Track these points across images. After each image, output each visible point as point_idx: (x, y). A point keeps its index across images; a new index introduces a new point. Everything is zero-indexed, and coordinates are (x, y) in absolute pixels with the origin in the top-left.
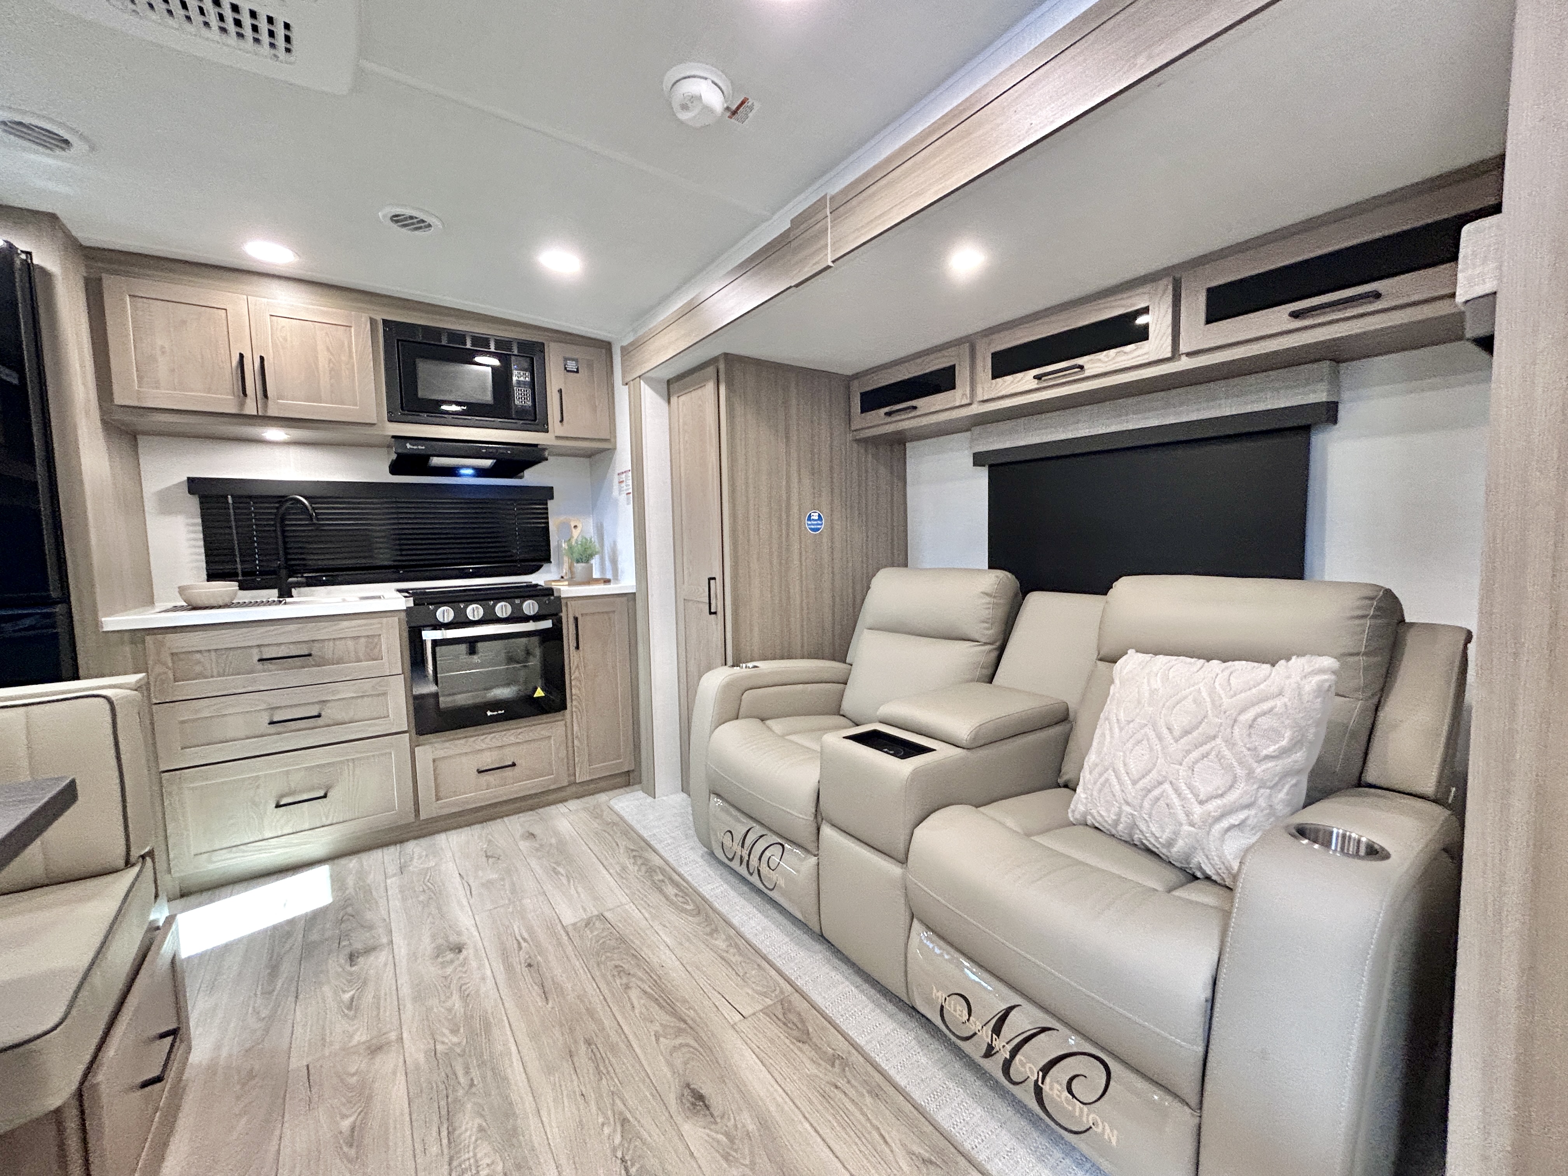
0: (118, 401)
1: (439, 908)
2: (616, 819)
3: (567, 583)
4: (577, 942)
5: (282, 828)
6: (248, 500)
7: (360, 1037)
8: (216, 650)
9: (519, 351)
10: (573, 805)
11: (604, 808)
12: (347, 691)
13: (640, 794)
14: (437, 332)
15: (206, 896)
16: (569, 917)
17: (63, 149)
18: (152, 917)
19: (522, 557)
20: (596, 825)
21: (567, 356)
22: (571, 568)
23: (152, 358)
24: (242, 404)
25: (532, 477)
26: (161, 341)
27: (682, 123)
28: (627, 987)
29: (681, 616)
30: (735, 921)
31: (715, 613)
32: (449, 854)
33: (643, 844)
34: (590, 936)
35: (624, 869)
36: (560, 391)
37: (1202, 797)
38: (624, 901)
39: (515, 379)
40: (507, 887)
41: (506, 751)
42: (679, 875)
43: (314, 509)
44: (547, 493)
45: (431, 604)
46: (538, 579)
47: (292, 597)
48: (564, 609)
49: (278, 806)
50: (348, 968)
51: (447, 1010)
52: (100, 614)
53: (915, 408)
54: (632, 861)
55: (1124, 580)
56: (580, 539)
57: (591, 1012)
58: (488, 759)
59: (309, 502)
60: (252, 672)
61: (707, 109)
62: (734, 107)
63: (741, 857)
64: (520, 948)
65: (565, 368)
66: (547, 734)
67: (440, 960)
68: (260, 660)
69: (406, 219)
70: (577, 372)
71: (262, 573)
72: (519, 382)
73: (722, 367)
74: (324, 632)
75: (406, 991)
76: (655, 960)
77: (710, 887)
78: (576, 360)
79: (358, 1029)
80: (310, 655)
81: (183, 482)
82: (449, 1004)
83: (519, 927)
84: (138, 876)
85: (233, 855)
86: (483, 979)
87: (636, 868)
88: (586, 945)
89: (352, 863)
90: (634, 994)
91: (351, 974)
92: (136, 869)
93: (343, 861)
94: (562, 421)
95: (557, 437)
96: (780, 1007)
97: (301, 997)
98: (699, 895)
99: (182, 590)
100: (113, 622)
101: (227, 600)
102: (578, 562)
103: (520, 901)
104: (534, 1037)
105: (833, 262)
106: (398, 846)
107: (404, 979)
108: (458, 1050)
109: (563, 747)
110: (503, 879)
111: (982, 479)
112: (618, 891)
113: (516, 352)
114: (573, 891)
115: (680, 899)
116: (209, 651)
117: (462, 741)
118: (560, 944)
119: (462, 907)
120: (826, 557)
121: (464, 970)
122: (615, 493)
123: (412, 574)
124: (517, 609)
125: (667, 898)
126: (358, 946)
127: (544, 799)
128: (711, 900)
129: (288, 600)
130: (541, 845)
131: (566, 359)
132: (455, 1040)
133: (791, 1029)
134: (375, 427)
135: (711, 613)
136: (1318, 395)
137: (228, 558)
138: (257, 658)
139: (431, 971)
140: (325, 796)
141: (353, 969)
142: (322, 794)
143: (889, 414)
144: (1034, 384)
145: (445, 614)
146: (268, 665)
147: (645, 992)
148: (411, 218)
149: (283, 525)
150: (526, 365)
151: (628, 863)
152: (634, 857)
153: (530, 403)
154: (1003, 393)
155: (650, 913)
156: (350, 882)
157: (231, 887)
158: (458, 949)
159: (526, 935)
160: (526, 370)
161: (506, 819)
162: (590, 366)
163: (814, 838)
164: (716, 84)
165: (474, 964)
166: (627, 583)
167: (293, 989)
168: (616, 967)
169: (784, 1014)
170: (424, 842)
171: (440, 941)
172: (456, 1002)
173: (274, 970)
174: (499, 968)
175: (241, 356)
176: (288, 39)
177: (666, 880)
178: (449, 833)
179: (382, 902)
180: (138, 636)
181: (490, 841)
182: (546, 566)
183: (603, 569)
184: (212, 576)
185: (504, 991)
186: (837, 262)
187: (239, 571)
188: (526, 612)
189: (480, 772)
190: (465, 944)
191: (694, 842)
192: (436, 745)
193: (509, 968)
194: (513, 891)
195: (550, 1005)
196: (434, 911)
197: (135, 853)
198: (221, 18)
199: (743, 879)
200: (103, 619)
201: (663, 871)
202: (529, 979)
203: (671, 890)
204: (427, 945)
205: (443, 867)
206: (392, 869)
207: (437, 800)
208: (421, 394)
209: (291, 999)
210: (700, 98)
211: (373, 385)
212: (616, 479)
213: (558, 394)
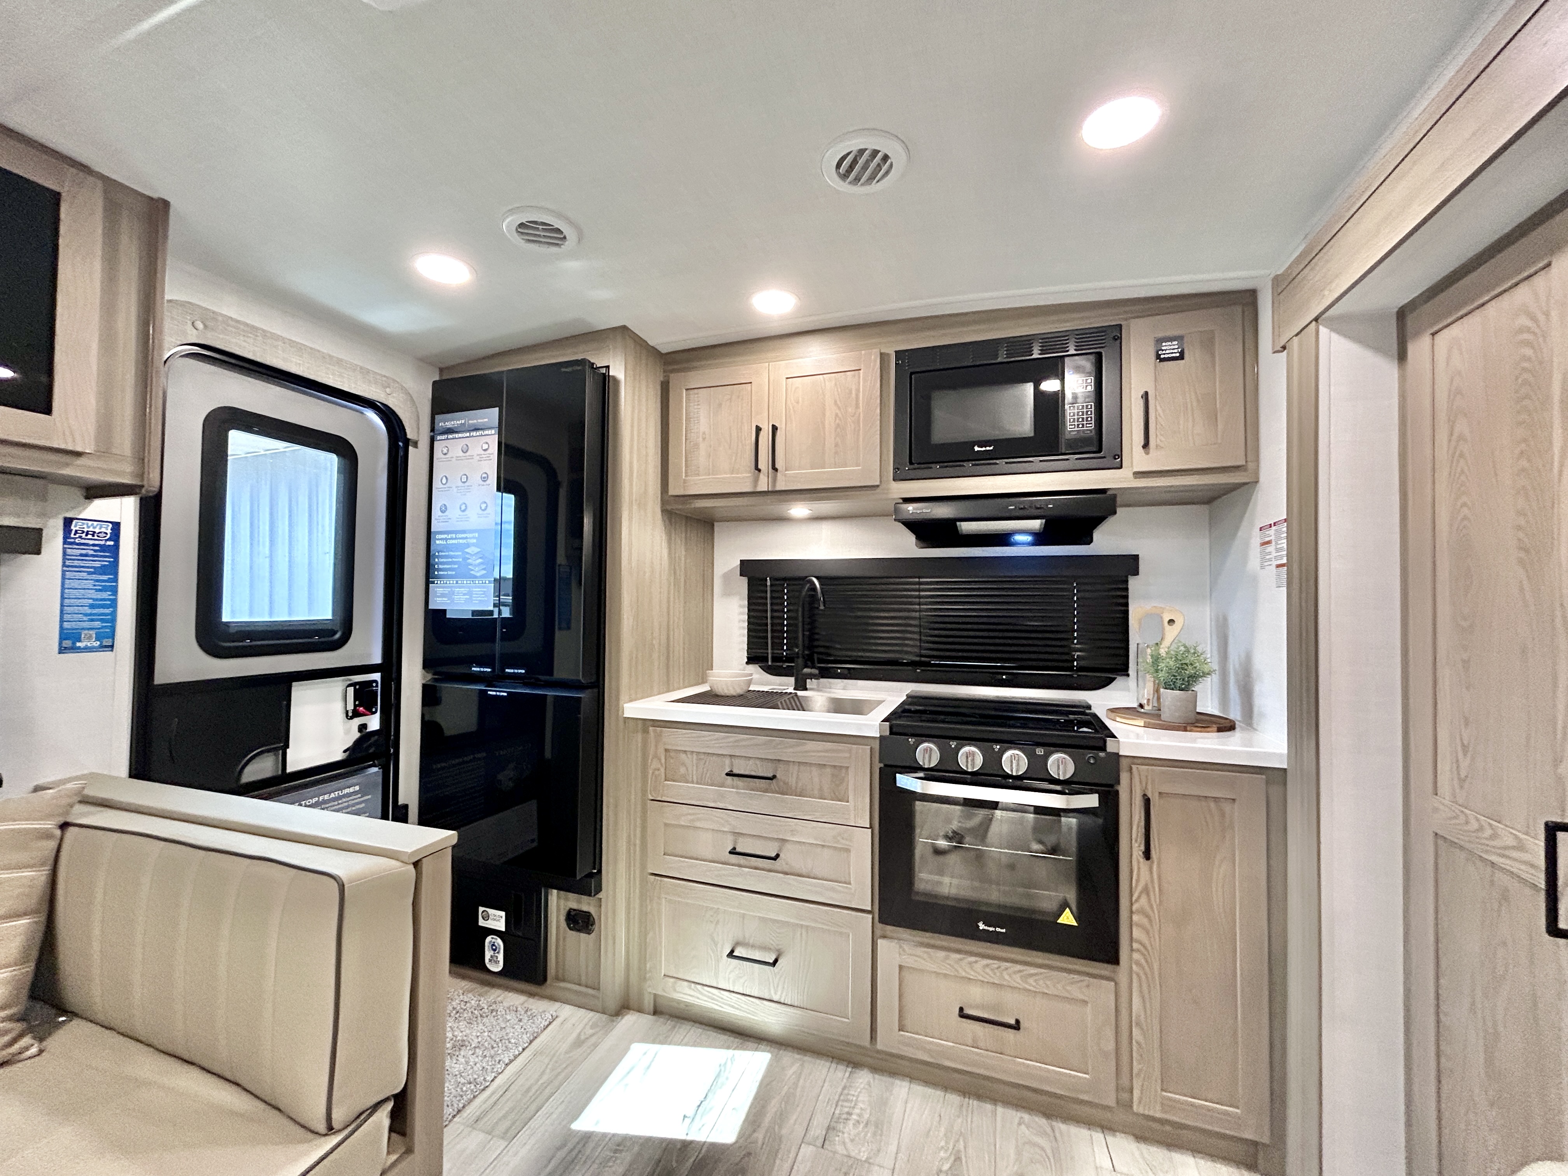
0: (677, 491)
5: (735, 981)
6: (782, 582)
8: (698, 753)
9: (1078, 349)
12: (806, 833)
21: (1161, 335)
23: (697, 445)
24: (756, 481)
25: (1104, 540)
26: (703, 428)
32: (892, 1146)
36: (1146, 396)
39: (1069, 394)
41: (1008, 997)
43: (822, 591)
44: (1130, 564)
45: (913, 735)
46: (1098, 703)
47: (806, 689)
48: (1124, 777)
49: (731, 955)
52: (622, 700)
56: (1175, 647)
58: (978, 1001)
60: (723, 785)
65: (1158, 357)
66: (1080, 996)
68: (727, 774)
69: (854, 163)
70: (1181, 357)
71: (788, 660)
72: (1075, 396)
74: (789, 751)
78: (1179, 338)
80: (773, 779)
81: (736, 566)
85: (692, 993)
94: (1146, 445)
95: (1142, 474)
100: (634, 709)
102: (1170, 685)
113: (1072, 352)
117: (942, 954)
122: (1254, 564)
124: (1038, 763)
127: (1064, 1108)
129: (803, 693)
131: (1160, 341)
134: (878, 490)
137: (763, 642)
138: (726, 771)
140: (774, 965)
142: (772, 961)
145: (928, 754)
150: (1089, 366)
153: (1091, 426)
156: (769, 1111)
166: (1268, 745)
175: (758, 428)
180: (646, 726)
181: (957, 1159)
182: (1120, 682)
184: (751, 660)
187: (770, 656)
188: (1053, 772)
192: (905, 947)
200: (626, 705)
206: (818, 1122)
207: (902, 1030)
208: (935, 437)
211: (878, 437)
212: (1256, 539)
213: (1141, 402)
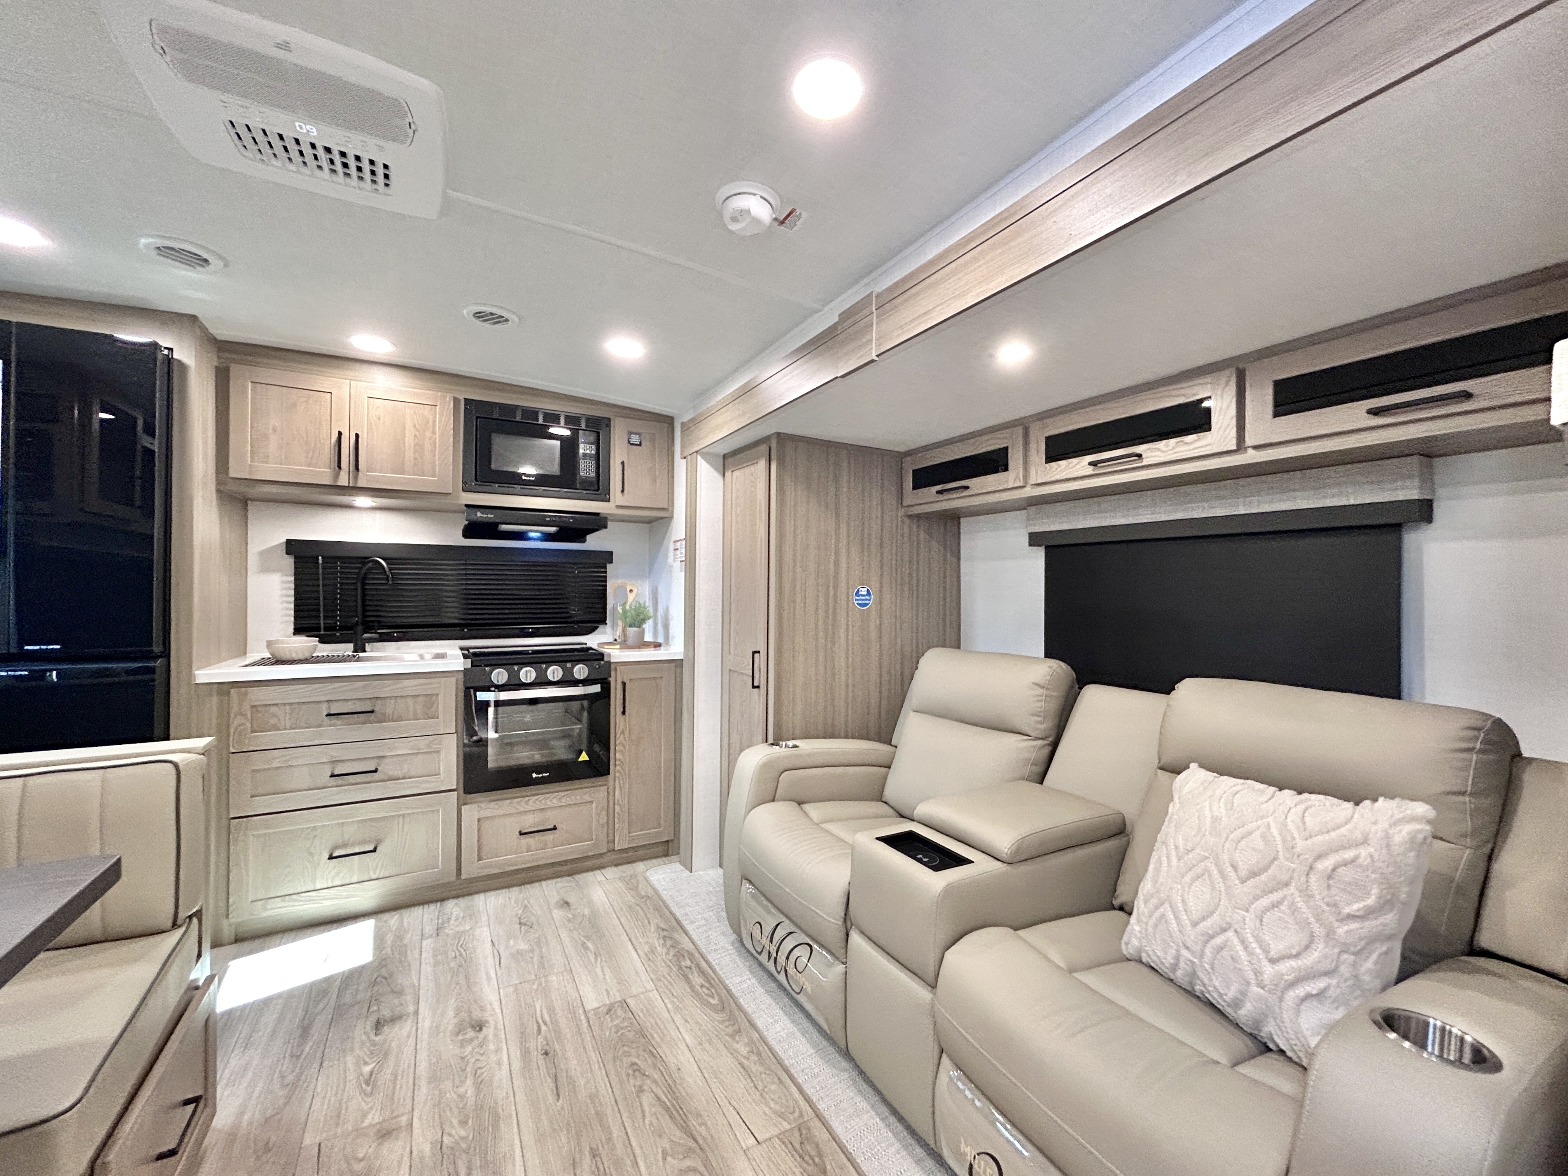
0: (233, 474)
1: (467, 978)
2: (650, 891)
3: (618, 647)
4: (596, 1028)
5: (333, 879)
6: (334, 561)
7: (374, 1118)
8: (291, 704)
9: (587, 426)
10: (611, 873)
11: (640, 878)
12: (402, 748)
13: (678, 867)
14: (512, 409)
15: (257, 942)
16: (592, 1002)
17: (203, 266)
18: (192, 976)
19: (579, 618)
20: (630, 898)
21: (631, 430)
22: (624, 631)
23: (266, 436)
24: (336, 476)
25: (594, 542)
26: (274, 421)
27: (732, 232)
28: (641, 1090)
29: (726, 687)
30: (759, 1024)
31: (758, 687)
32: (484, 918)
33: (675, 924)
34: (611, 1024)
35: (653, 950)
36: (623, 463)
37: (1273, 954)
38: (648, 988)
39: (581, 451)
40: (535, 959)
41: (549, 813)
42: (707, 962)
43: (390, 569)
44: (608, 557)
45: (487, 666)
46: (592, 641)
47: (365, 651)
48: (613, 673)
49: (331, 858)
50: (373, 1037)
51: (459, 1096)
52: (194, 667)
53: (967, 488)
54: (662, 941)
55: (1187, 682)
56: (634, 604)
57: (600, 1116)
58: (530, 822)
59: (388, 564)
60: (320, 726)
61: (756, 221)
62: (782, 218)
63: (769, 952)
64: (539, 1031)
65: (629, 442)
66: (590, 799)
67: (460, 1037)
68: (327, 715)
69: (487, 315)
70: (640, 445)
71: (342, 628)
72: (585, 455)
73: (774, 446)
74: (387, 689)
75: (423, 1068)
76: (671, 1060)
77: (738, 979)
78: (639, 434)
79: (372, 1108)
80: (372, 712)
81: (280, 545)
82: (462, 1090)
83: (541, 1007)
84: (183, 936)
85: (286, 904)
86: (499, 1064)
87: (665, 951)
88: (605, 1035)
89: (393, 920)
90: (647, 1099)
91: (374, 1044)
92: (183, 929)
93: (386, 916)
94: (623, 491)
95: (618, 507)
96: (797, 1134)
97: (325, 1064)
98: (726, 987)
99: (269, 644)
100: (205, 675)
101: (307, 655)
102: (630, 626)
103: (546, 977)
104: (540, 1139)
105: (877, 356)
106: (439, 904)
107: (422, 1056)
108: (464, 1146)
109: (604, 813)
110: (532, 951)
111: (1037, 560)
112: (644, 976)
113: (584, 427)
114: (599, 971)
115: (706, 991)
116: (284, 704)
117: (508, 801)
118: (579, 1032)
119: (489, 979)
120: (874, 634)
121: (482, 1052)
122: (671, 560)
123: (474, 633)
124: (568, 672)
125: (692, 987)
126: (386, 1013)
127: (580, 865)
128: (736, 995)
129: (362, 655)
130: (574, 915)
131: (630, 433)
132: (463, 1133)
133: (807, 1163)
134: (449, 497)
135: (754, 687)
136: (1408, 491)
137: (314, 614)
138: (325, 713)
139: (449, 1049)
140: (374, 851)
141: (377, 1039)
142: (372, 848)
143: (939, 492)
144: (1090, 470)
145: (500, 675)
146: (334, 720)
147: (658, 1098)
148: (492, 314)
149: (363, 584)
150: (592, 438)
151: (657, 943)
152: (664, 937)
153: (593, 475)
154: (1058, 477)
155: (673, 1003)
156: (389, 939)
157: (280, 936)
158: (479, 1026)
159: (547, 1018)
160: (592, 444)
161: (544, 883)
162: (653, 440)
163: (843, 944)
164: (765, 199)
165: (491, 1047)
166: (675, 650)
167: (319, 1055)
168: (633, 1064)
169: (801, 1143)
170: (463, 902)
171: (463, 1014)
172: (468, 1088)
173: (305, 1030)
174: (516, 1053)
175: (340, 433)
176: (386, 176)
177: (693, 967)
178: (488, 894)
179: (415, 966)
180: (225, 688)
181: (526, 906)
182: (601, 628)
183: (655, 633)
184: (298, 631)
185: (518, 1082)
186: (882, 356)
187: (322, 626)
188: (577, 676)
189: (521, 834)
190: (487, 1022)
191: (725, 926)
192: (482, 805)
193: (526, 1054)
194: (541, 963)
195: (561, 1101)
196: (462, 981)
197: (183, 914)
198: (332, 162)
199: (771, 975)
200: (196, 672)
201: (691, 956)
202: (543, 1069)
203: (697, 980)
204: (450, 1020)
205: (478, 932)
206: (429, 929)
207: (479, 860)
208: (493, 467)
209: (316, 1065)
210: (748, 211)
211: (451, 458)
212: (672, 547)
213: (621, 466)
